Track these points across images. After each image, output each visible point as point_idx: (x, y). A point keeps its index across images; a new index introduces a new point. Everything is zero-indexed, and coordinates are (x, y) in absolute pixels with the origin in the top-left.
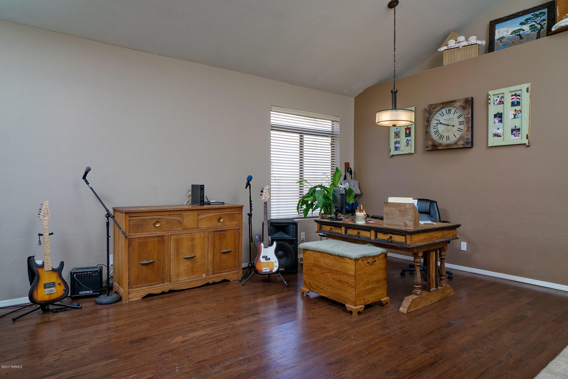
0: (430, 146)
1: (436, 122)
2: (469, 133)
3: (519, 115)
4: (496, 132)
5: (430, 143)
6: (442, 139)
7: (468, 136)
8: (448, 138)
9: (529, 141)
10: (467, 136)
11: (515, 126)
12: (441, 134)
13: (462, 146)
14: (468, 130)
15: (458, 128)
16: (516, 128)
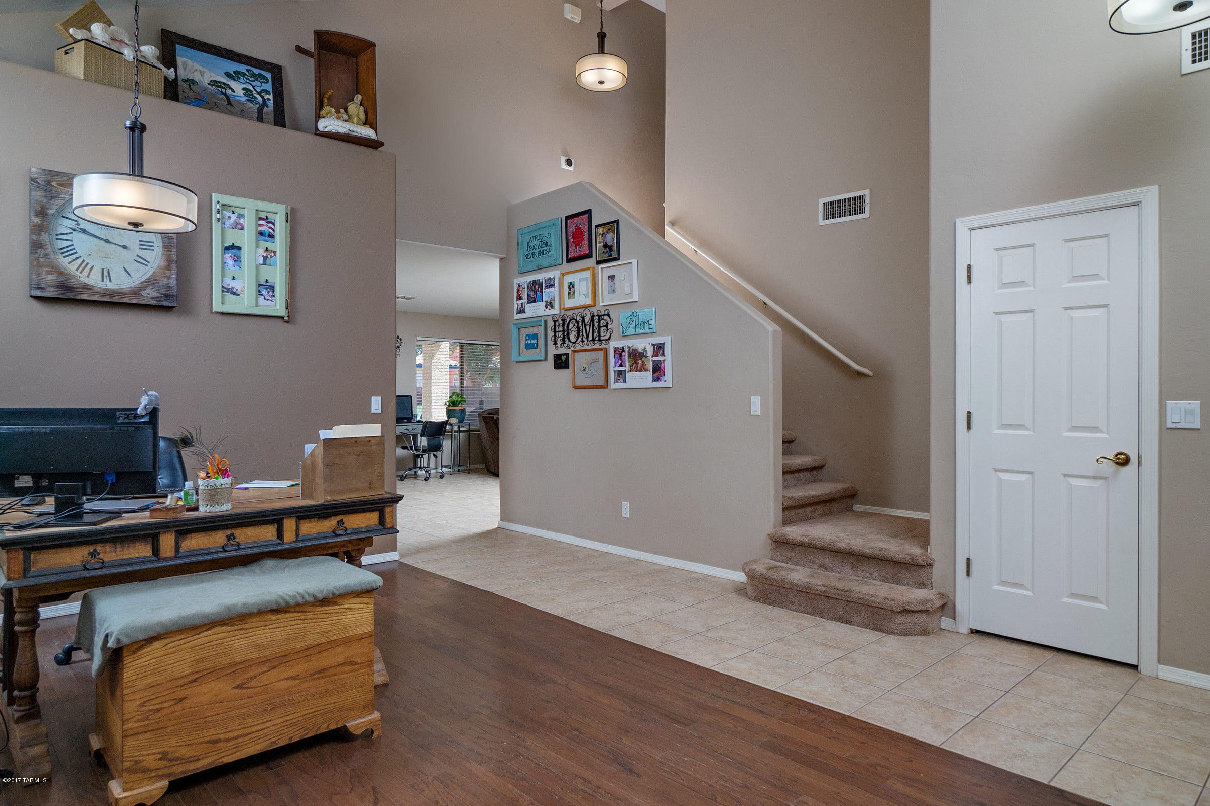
0: (50, 286)
1: (71, 224)
2: (172, 274)
3: (271, 259)
4: (229, 285)
5: (51, 278)
6: (87, 274)
7: (169, 280)
8: (106, 274)
9: (289, 312)
10: (166, 280)
11: (267, 280)
12: (84, 261)
13: (154, 303)
14: (169, 266)
15: (138, 256)
16: (267, 284)
